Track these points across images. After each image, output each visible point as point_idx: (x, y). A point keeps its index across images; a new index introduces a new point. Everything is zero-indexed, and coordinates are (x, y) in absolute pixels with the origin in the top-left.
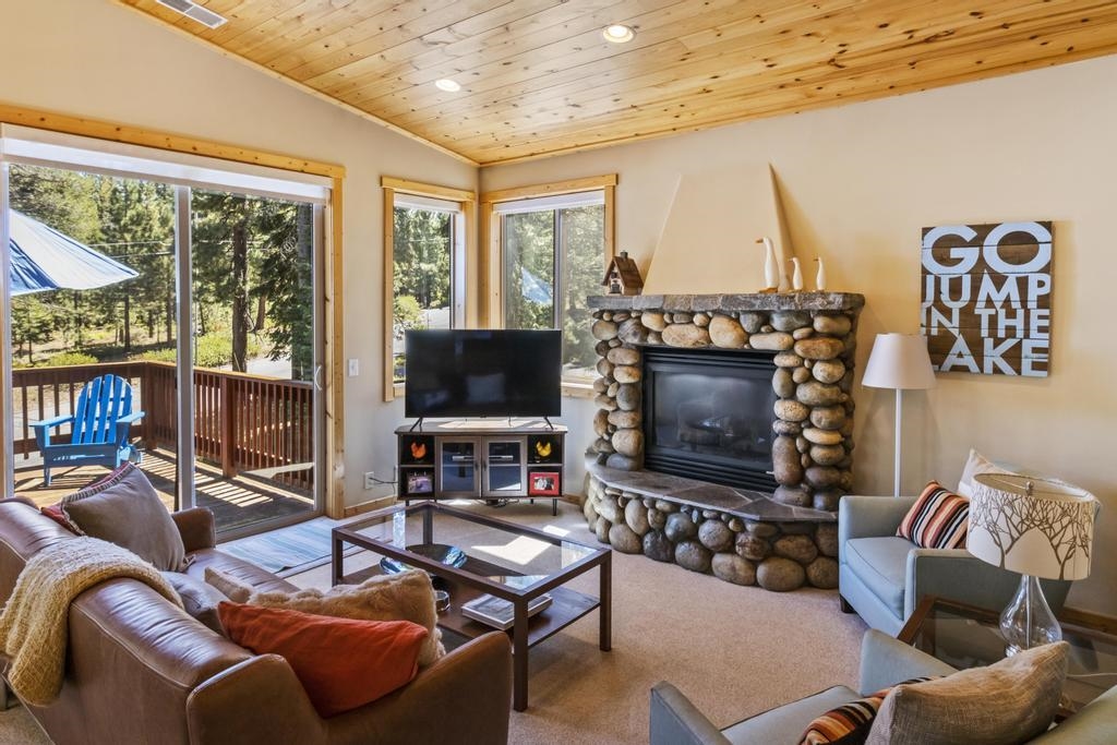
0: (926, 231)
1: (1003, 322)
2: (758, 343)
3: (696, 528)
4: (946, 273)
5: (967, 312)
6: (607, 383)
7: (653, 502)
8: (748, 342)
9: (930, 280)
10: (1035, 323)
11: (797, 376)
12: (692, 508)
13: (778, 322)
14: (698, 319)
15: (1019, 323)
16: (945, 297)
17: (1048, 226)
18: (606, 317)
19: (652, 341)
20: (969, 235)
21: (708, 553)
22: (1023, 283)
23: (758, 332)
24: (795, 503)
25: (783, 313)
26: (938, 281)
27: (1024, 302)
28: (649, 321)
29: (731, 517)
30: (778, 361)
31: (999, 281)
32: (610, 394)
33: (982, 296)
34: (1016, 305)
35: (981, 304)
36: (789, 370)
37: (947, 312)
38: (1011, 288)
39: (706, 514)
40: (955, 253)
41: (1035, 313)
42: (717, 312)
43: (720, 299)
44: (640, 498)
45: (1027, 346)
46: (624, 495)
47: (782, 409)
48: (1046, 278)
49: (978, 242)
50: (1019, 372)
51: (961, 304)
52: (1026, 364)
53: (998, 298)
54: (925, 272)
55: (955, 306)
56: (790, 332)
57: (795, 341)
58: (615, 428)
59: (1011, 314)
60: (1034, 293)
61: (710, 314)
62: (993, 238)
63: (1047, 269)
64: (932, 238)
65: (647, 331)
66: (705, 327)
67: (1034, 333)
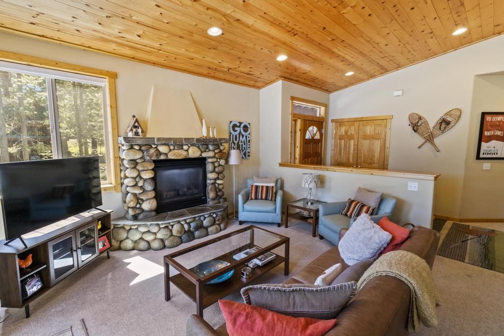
0: (231, 122)
1: (244, 146)
2: (204, 155)
3: (202, 222)
4: (234, 133)
5: (238, 143)
6: (137, 179)
7: (185, 220)
8: (201, 155)
9: (232, 135)
10: (248, 146)
11: (216, 164)
12: (200, 216)
13: (211, 147)
14: (185, 147)
15: (246, 146)
16: (234, 140)
17: (249, 124)
18: (137, 147)
19: (162, 157)
20: (238, 124)
21: (206, 228)
22: (246, 136)
23: (205, 151)
24: (217, 203)
25: (213, 145)
26: (233, 135)
27: (246, 141)
28: (162, 149)
29: (214, 213)
30: (210, 160)
31: (243, 136)
32: (140, 184)
33: (240, 140)
34: (245, 142)
35: (240, 142)
36: (213, 163)
37: (234, 144)
38: (245, 137)
39: (206, 216)
40: (236, 129)
41: (248, 144)
42: (192, 145)
43: (195, 140)
44: (179, 222)
45: (247, 151)
46: (171, 224)
47: (210, 176)
48: (249, 136)
49: (239, 127)
50: (246, 157)
51: (237, 142)
52: (247, 155)
53: (243, 140)
54: (231, 133)
55: (236, 142)
56: (214, 151)
57: (215, 153)
58: (143, 201)
59: (245, 145)
60: (248, 139)
61: (190, 145)
62: (242, 126)
63: (249, 134)
64: (232, 124)
65: (161, 154)
66: (187, 151)
67: (248, 149)
